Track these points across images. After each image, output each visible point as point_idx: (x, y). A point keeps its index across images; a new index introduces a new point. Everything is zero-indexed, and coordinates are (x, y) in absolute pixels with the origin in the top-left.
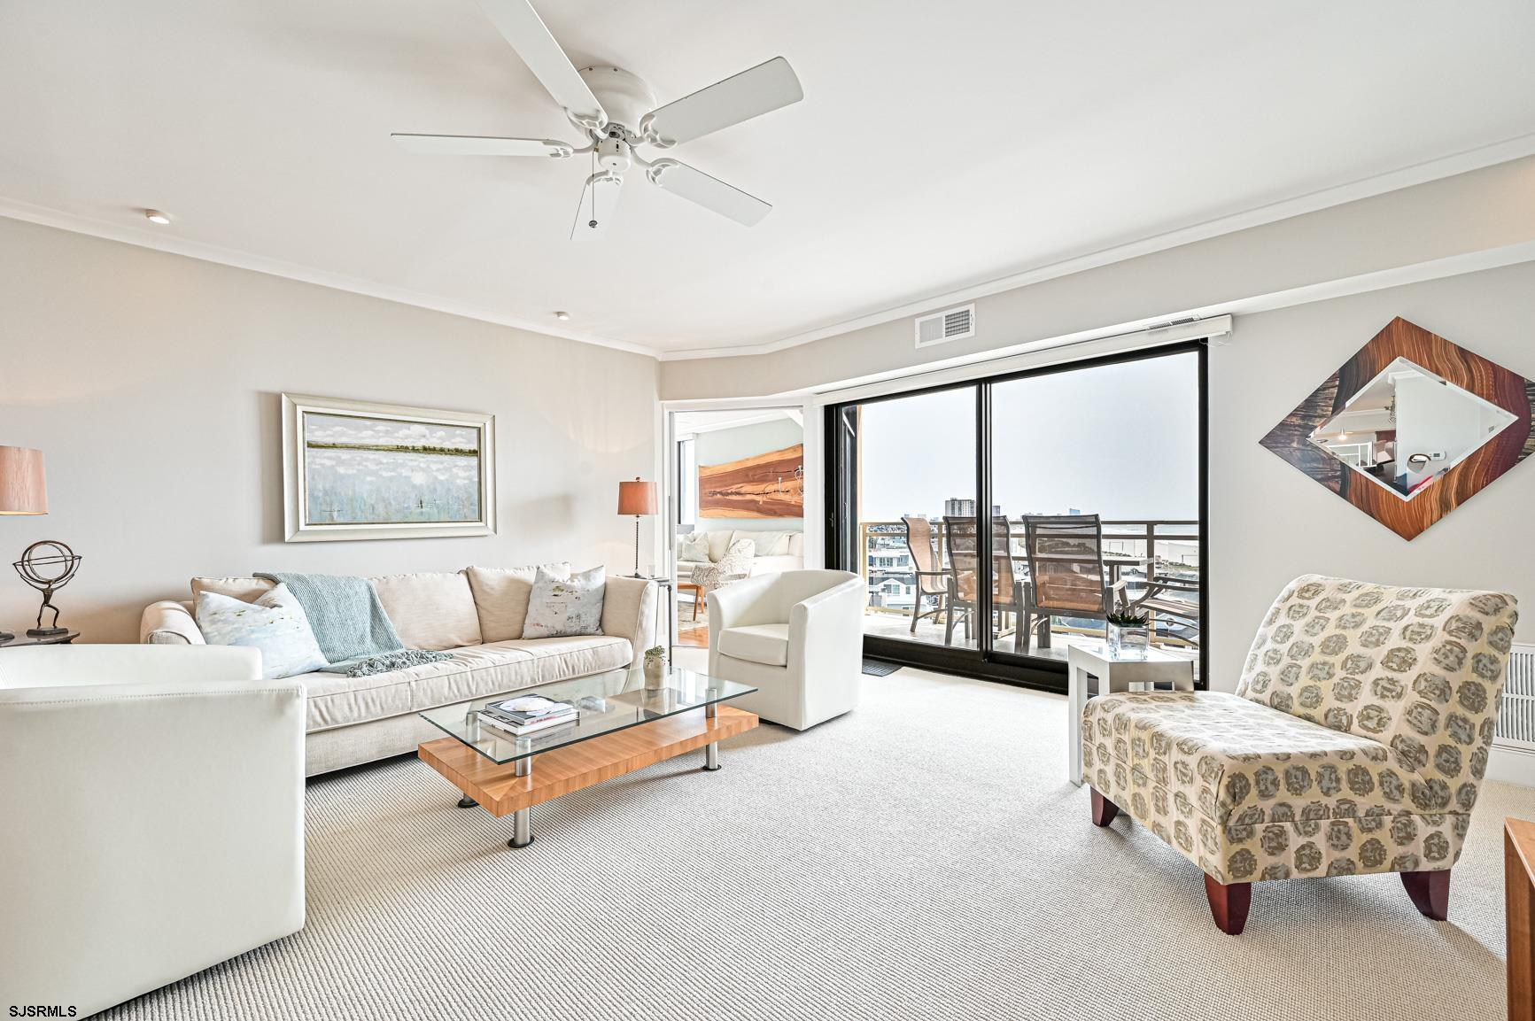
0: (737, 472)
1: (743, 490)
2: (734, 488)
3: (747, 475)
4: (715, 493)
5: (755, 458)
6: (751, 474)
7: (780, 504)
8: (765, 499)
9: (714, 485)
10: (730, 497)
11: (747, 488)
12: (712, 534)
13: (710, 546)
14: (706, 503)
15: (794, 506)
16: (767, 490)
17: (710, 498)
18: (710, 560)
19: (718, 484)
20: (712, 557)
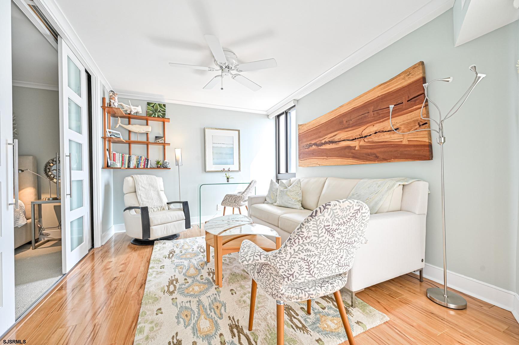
0: (331, 121)
1: (336, 138)
2: (327, 138)
3: (341, 122)
4: (311, 145)
5: (350, 103)
6: (345, 120)
7: (383, 146)
8: (362, 143)
9: (310, 138)
10: (324, 147)
11: (342, 135)
12: (306, 180)
13: (302, 192)
14: (303, 155)
15: (406, 146)
16: (365, 133)
17: (307, 150)
18: (302, 206)
19: (314, 137)
20: (304, 203)
